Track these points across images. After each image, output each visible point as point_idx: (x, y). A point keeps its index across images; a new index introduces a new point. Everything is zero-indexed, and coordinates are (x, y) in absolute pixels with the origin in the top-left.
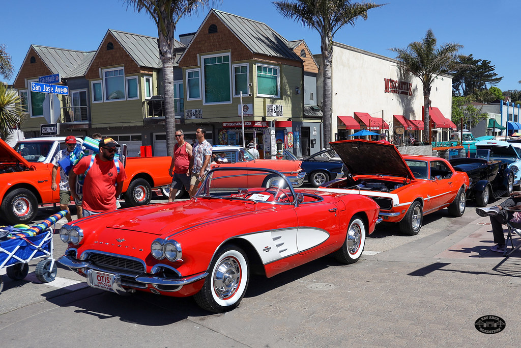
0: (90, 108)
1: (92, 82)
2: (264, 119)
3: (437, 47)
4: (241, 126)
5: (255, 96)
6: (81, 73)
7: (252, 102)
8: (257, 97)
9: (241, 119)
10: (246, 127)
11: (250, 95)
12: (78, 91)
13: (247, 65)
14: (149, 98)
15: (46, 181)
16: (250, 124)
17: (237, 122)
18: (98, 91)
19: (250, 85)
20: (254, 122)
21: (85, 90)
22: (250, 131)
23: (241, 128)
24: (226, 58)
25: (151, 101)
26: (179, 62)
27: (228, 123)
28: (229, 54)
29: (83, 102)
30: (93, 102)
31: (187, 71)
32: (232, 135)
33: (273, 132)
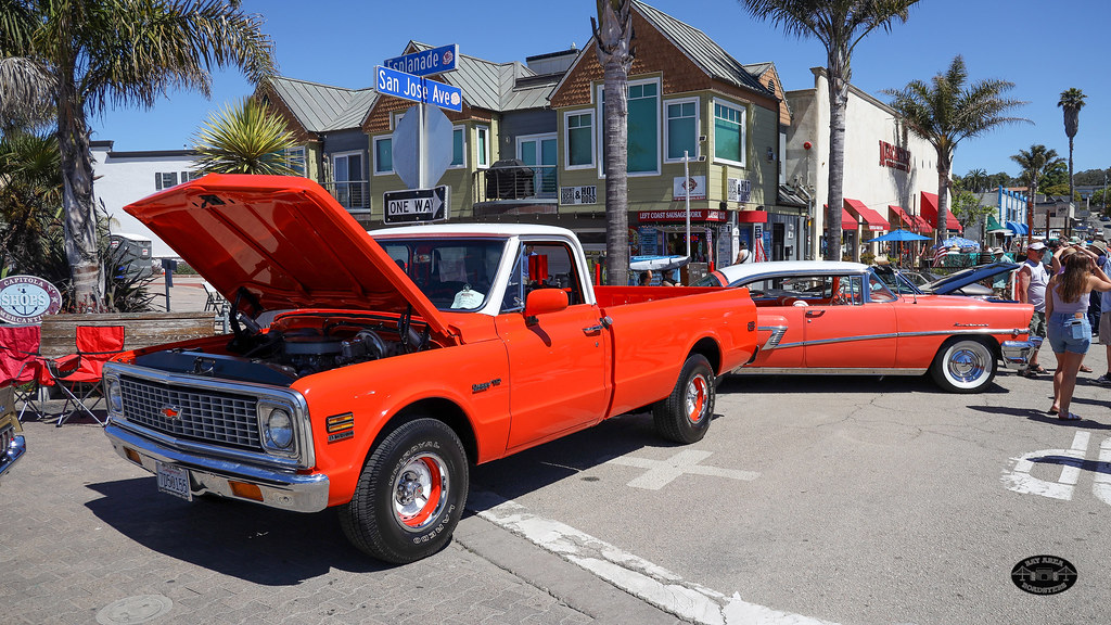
0: (367, 185)
1: (375, 138)
2: (723, 205)
3: (966, 87)
4: (685, 219)
5: (711, 162)
6: (354, 121)
7: (705, 172)
8: (715, 163)
9: (685, 205)
10: (693, 221)
11: (702, 158)
12: (345, 155)
13: (696, 100)
14: (487, 166)
15: (496, 383)
16: (698, 215)
17: (670, 211)
18: (384, 154)
19: (702, 138)
20: (706, 212)
21: (360, 152)
22: (699, 228)
23: (683, 222)
24: (651, 88)
25: (493, 171)
26: (550, 98)
27: (650, 212)
28: (657, 80)
29: (354, 174)
30: (376, 174)
31: (567, 114)
32: (649, 237)
33: (736, 231)
